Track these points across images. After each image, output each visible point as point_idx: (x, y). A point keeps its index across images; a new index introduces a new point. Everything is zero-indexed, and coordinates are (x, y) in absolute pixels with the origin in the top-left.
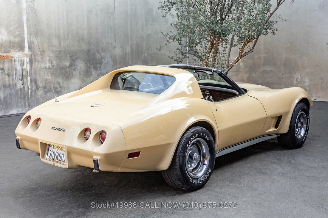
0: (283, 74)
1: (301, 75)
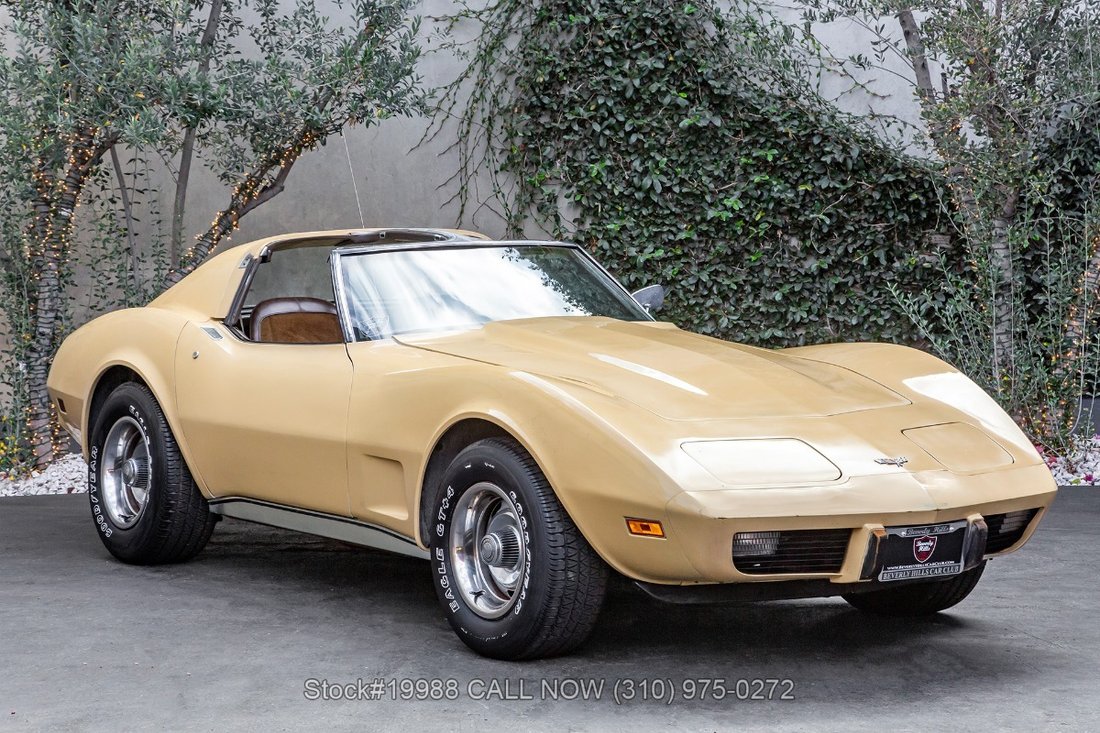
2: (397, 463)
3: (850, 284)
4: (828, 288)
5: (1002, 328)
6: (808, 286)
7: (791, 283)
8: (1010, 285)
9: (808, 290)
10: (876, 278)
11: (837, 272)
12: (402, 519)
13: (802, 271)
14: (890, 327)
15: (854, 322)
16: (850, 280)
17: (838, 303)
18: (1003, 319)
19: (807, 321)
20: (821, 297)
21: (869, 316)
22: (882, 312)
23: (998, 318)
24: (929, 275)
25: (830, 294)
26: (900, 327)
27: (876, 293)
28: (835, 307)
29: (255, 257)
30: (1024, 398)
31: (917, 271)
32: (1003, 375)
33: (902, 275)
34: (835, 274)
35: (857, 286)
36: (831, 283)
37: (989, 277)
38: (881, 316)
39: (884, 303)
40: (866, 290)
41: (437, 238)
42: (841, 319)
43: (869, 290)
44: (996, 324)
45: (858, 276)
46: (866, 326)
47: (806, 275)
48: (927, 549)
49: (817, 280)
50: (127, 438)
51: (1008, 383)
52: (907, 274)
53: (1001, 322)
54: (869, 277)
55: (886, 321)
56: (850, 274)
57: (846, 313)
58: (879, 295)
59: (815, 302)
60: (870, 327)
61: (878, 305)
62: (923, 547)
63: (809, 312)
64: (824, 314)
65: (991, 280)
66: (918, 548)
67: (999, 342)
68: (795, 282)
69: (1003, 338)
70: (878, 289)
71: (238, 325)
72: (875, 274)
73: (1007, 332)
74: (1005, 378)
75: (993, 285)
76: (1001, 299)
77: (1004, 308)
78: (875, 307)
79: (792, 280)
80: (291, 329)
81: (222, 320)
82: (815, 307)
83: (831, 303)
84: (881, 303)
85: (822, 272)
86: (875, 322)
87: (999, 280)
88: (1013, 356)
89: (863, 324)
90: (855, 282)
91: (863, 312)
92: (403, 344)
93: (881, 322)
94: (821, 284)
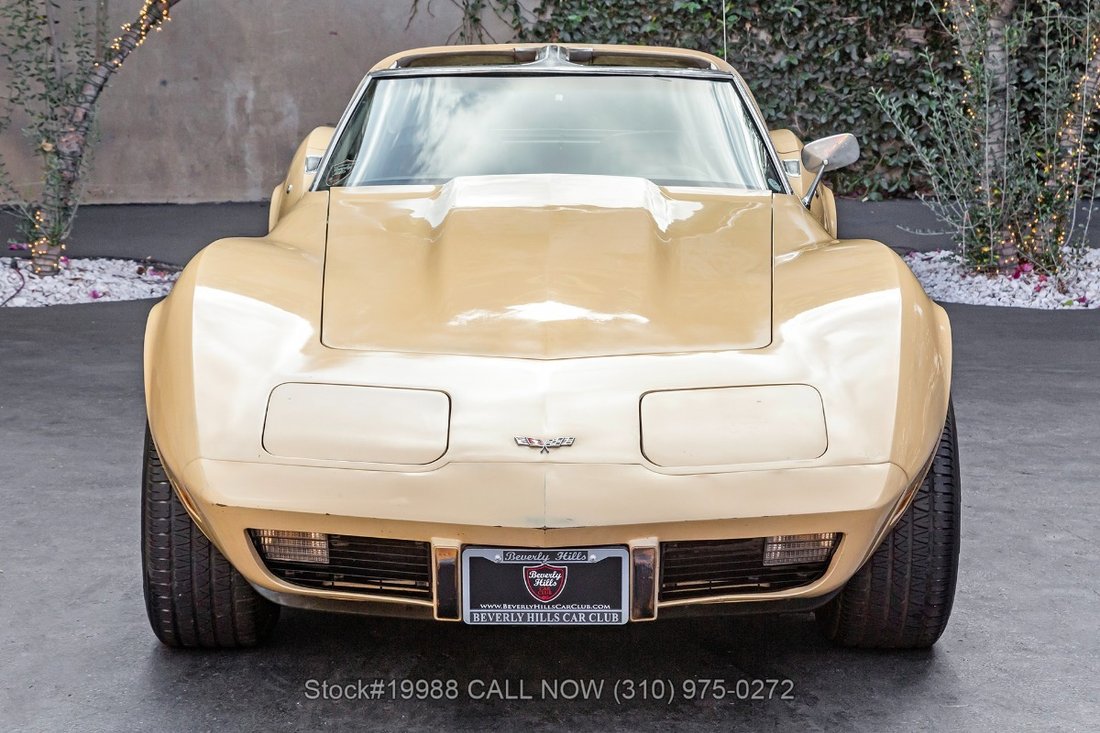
0: (164, 83)
1: (256, 80)
3: (820, 80)
4: (798, 84)
5: (994, 137)
6: (777, 82)
7: (759, 79)
8: (1005, 90)
9: (776, 86)
10: (847, 74)
11: (807, 68)
13: (771, 67)
14: (859, 126)
15: (823, 120)
16: (820, 76)
17: (807, 100)
18: (996, 127)
19: (775, 119)
20: (790, 94)
21: (839, 114)
22: (853, 110)
23: (991, 126)
24: (902, 71)
25: (799, 92)
26: (871, 125)
27: (846, 90)
28: (804, 104)
30: (1015, 213)
31: (890, 68)
32: (993, 188)
33: (875, 70)
34: (804, 71)
35: (828, 82)
36: (800, 80)
37: (983, 82)
38: (851, 114)
39: (855, 101)
40: (836, 87)
42: (810, 117)
43: (839, 87)
44: (989, 132)
45: (828, 72)
46: (835, 124)
47: (775, 71)
48: (549, 584)
49: (786, 74)
51: (999, 197)
52: (879, 70)
53: (993, 130)
54: (840, 73)
55: (856, 119)
56: (820, 70)
57: (816, 110)
58: (850, 93)
59: (783, 99)
60: (839, 125)
61: (849, 102)
63: (777, 109)
64: (792, 112)
65: (985, 86)
66: (533, 581)
67: (992, 152)
68: (762, 78)
69: (995, 147)
70: (849, 86)
72: (846, 70)
73: (998, 141)
74: (996, 192)
75: (987, 92)
76: (995, 106)
77: (997, 115)
78: (845, 104)
79: (760, 76)
82: (783, 105)
83: (799, 99)
84: (852, 100)
85: (791, 67)
86: (845, 121)
87: (994, 85)
88: (1005, 167)
89: (832, 122)
90: (825, 79)
91: (832, 110)
93: (851, 120)
94: (790, 79)
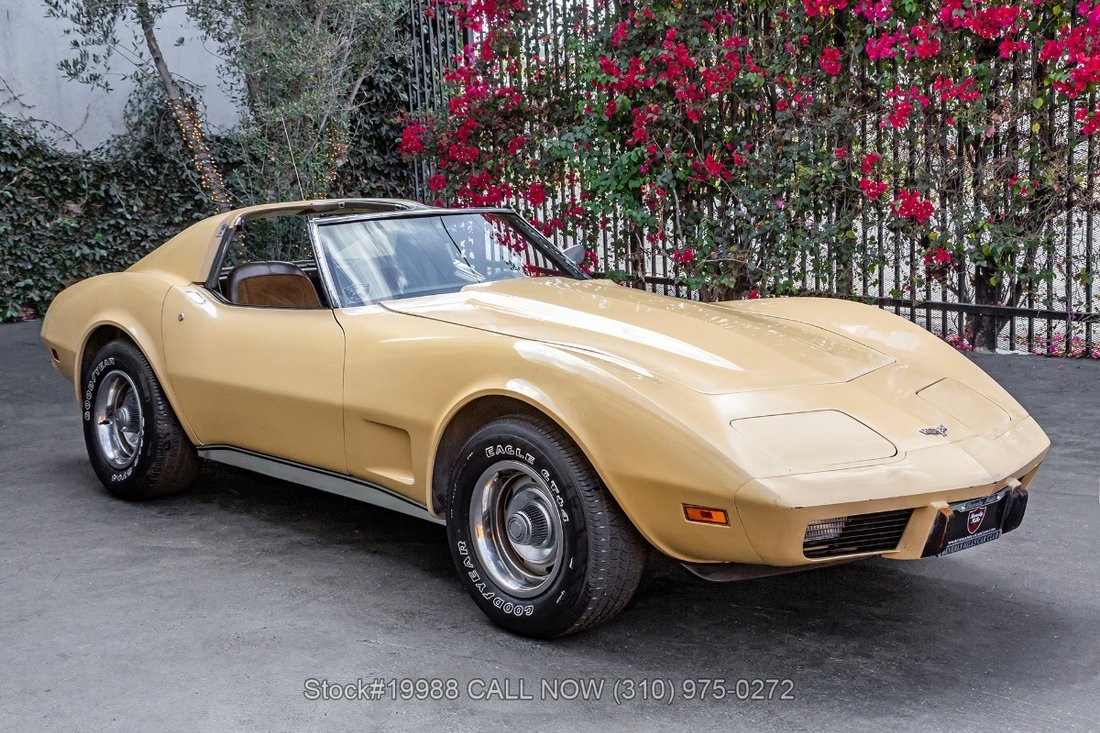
2: (404, 432)
12: (408, 483)
29: (230, 227)
41: (398, 208)
50: (117, 388)
62: (975, 518)
71: (217, 289)
80: (264, 290)
81: (203, 284)
92: (393, 311)
